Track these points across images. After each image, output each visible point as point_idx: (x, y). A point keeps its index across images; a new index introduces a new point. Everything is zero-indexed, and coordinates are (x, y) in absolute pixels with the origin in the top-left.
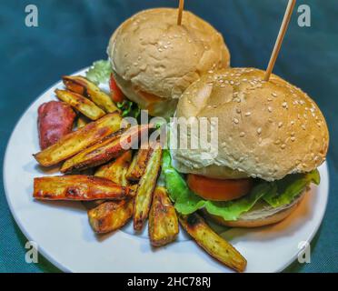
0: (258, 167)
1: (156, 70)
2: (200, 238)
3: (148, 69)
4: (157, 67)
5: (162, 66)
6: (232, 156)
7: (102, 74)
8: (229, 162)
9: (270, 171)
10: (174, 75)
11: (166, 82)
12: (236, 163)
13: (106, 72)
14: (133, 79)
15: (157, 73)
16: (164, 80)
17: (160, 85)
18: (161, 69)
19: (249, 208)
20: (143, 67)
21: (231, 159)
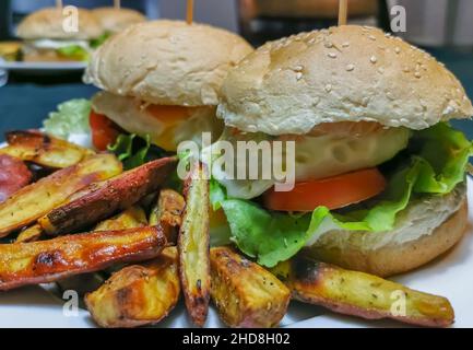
0: (396, 106)
1: (174, 65)
2: (338, 292)
3: (160, 66)
4: (174, 61)
5: (182, 59)
6: (347, 99)
7: (74, 120)
8: (347, 111)
9: (416, 110)
10: (201, 69)
11: (190, 79)
12: (359, 109)
13: (80, 116)
14: (136, 88)
15: (174, 68)
16: (187, 77)
17: (182, 85)
18: (179, 63)
19: (406, 202)
20: (152, 65)
21: (347, 105)
